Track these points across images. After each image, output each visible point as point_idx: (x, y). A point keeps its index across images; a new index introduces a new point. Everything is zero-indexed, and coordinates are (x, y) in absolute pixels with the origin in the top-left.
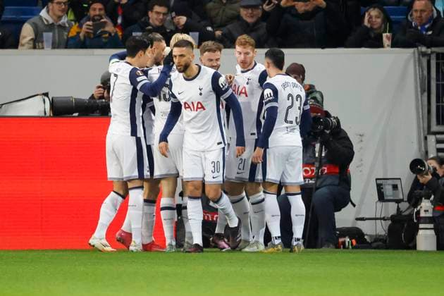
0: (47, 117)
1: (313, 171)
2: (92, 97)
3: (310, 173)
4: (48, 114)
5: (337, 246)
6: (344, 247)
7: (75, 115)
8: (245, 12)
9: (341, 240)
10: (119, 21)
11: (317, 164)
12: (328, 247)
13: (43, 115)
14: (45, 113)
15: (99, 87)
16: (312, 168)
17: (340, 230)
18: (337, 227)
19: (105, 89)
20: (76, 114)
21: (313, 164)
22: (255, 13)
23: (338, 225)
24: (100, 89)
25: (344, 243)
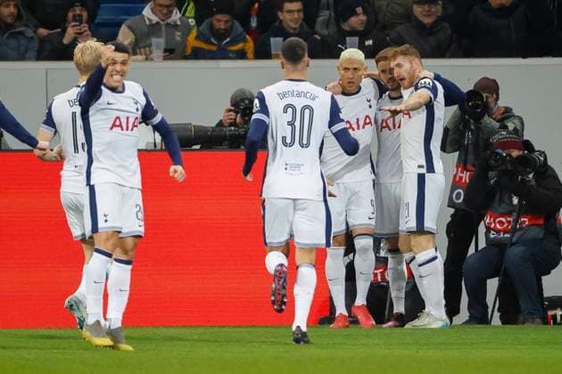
0: (158, 150)
1: (509, 222)
2: (220, 124)
3: (506, 225)
4: (159, 147)
5: (545, 321)
6: (555, 323)
7: (195, 147)
8: (420, 9)
9: (550, 313)
10: (254, 23)
11: (515, 214)
12: (533, 322)
13: (152, 148)
14: (155, 146)
15: (230, 110)
16: (509, 219)
17: (549, 299)
18: (545, 296)
19: (237, 113)
20: (198, 147)
21: (509, 214)
22: (433, 10)
23: (546, 294)
24: (231, 113)
25: (554, 317)
